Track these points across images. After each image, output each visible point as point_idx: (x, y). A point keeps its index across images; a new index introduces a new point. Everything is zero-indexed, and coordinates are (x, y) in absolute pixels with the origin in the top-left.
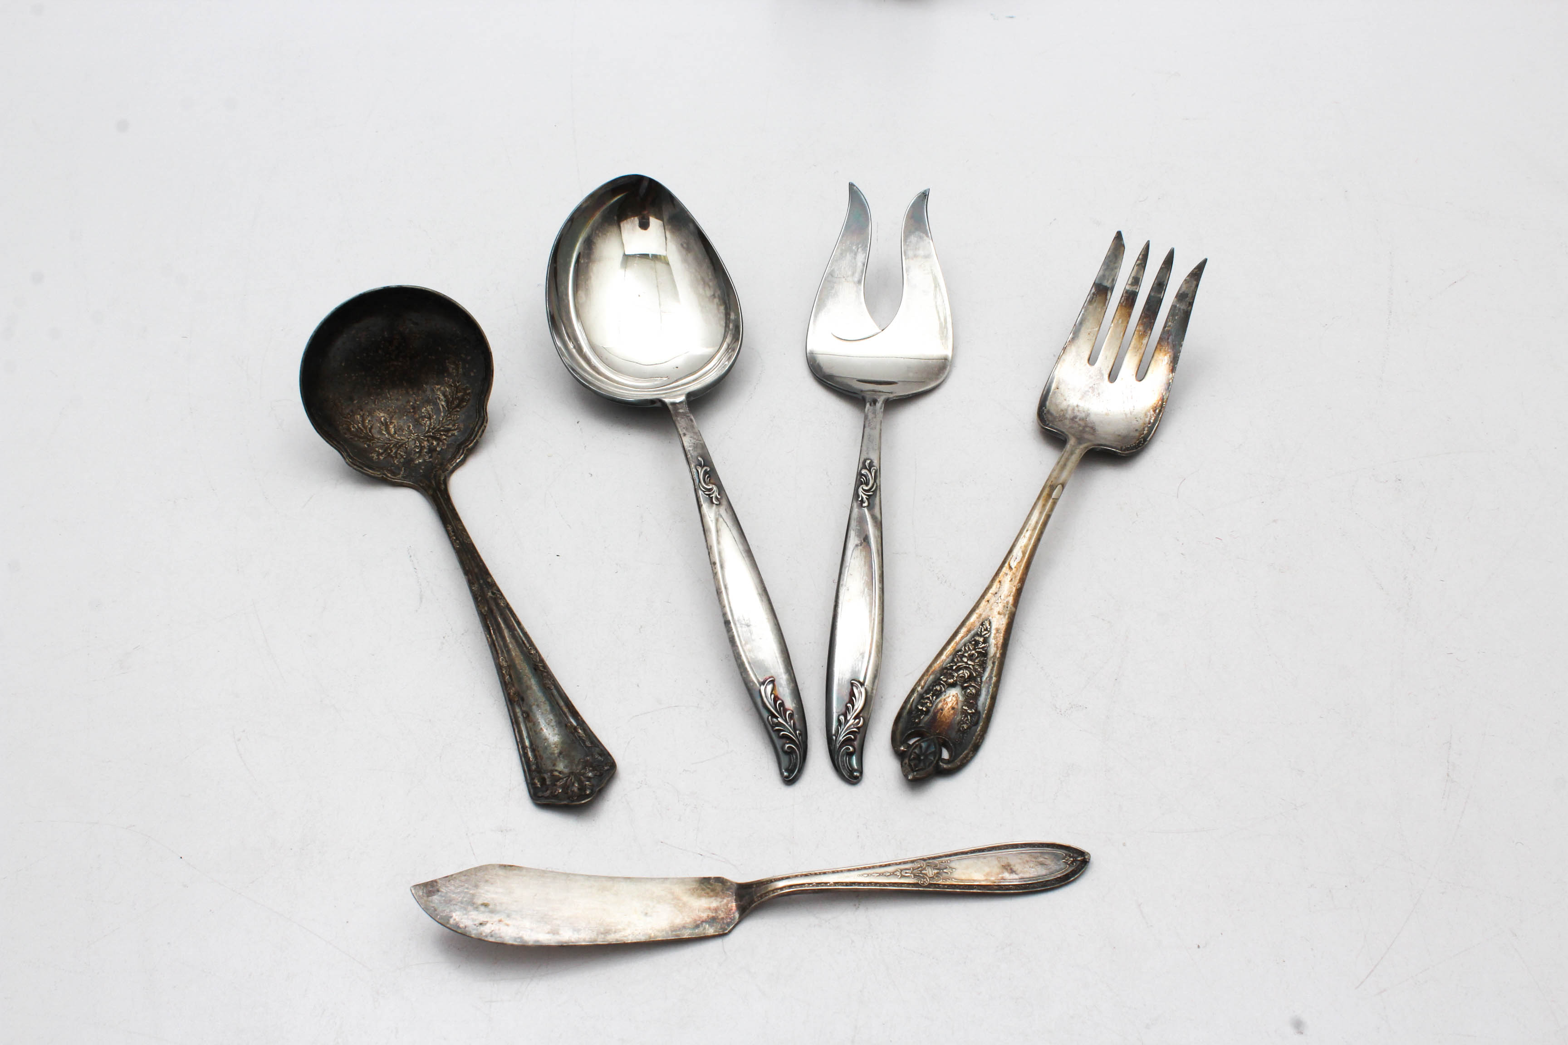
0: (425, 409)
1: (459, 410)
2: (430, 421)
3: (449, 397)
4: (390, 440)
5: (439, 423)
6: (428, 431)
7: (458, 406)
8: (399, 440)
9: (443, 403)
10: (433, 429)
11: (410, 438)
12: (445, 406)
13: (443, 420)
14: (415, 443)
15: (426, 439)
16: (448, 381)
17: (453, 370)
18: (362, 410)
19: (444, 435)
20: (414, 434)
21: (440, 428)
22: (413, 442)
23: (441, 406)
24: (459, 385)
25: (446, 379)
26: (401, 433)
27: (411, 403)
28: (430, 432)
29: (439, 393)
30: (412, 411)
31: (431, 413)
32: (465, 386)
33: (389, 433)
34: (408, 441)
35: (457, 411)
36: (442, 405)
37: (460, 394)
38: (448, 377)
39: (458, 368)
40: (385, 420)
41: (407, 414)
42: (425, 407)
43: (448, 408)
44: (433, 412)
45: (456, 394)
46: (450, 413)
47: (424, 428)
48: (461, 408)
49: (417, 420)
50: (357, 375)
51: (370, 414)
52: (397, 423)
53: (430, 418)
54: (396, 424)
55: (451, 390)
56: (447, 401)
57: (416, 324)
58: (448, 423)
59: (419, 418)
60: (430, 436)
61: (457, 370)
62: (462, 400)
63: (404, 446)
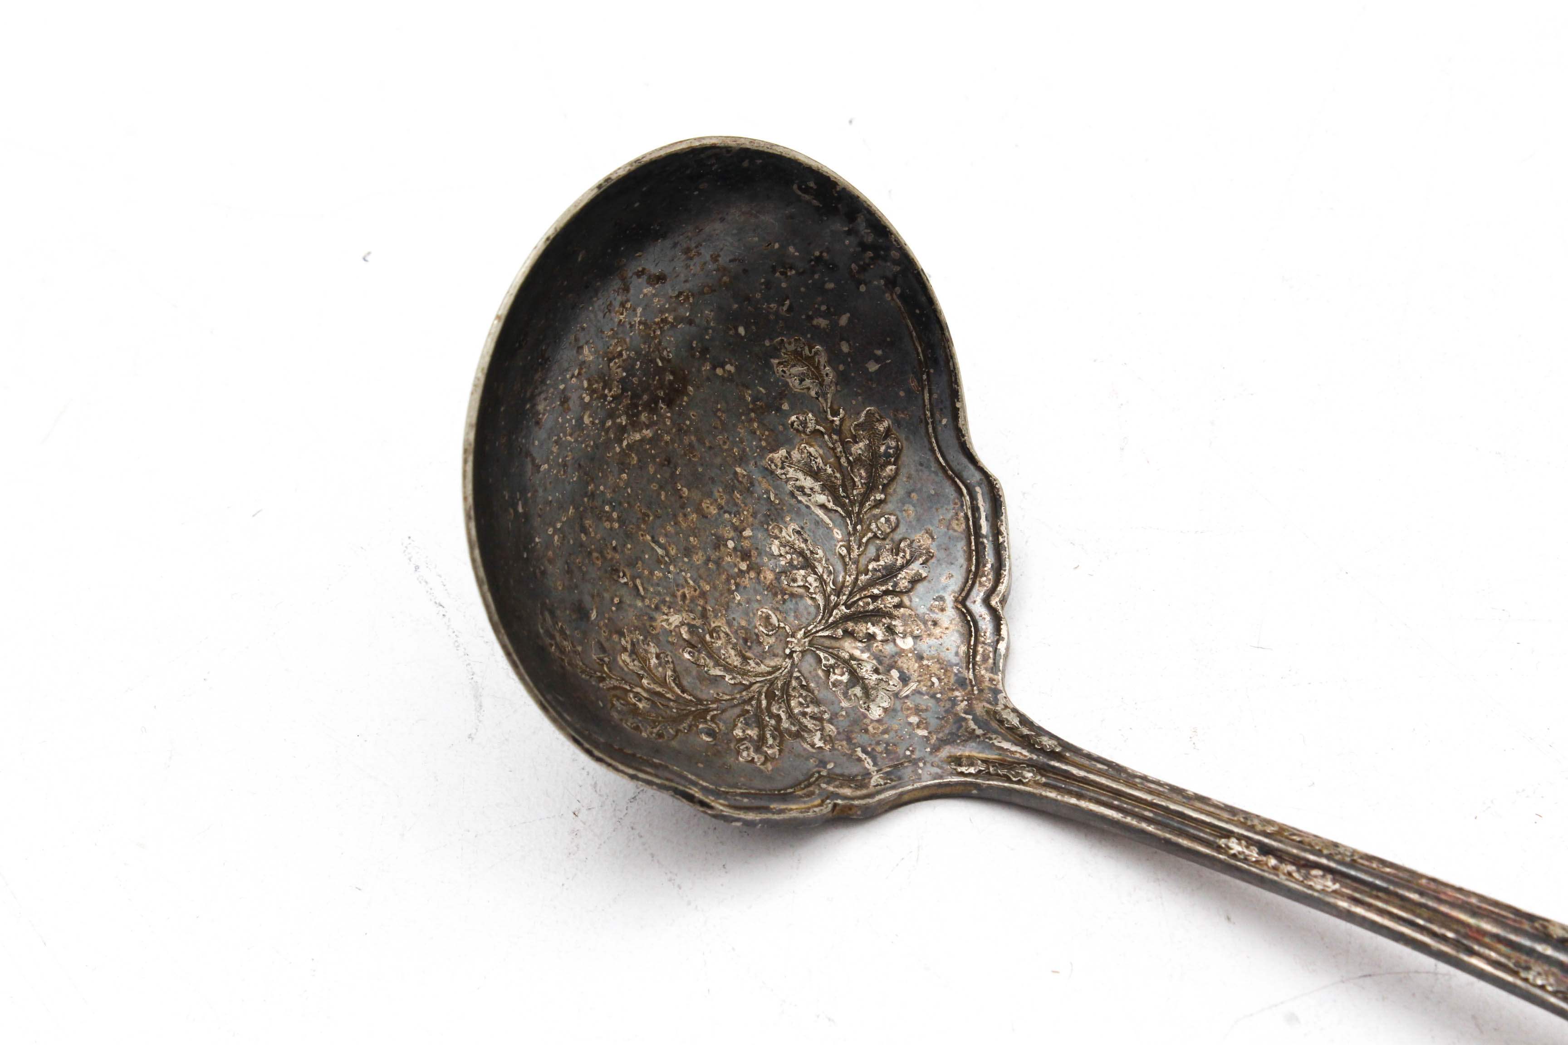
0: (777, 542)
1: (880, 496)
2: (816, 573)
3: (829, 471)
4: (747, 688)
5: (845, 565)
6: (829, 609)
7: (870, 487)
8: (769, 673)
9: (822, 499)
10: (838, 592)
11: (792, 652)
12: (831, 505)
13: (849, 549)
14: (819, 660)
15: (840, 632)
16: (804, 424)
17: (802, 381)
18: (622, 634)
19: (887, 593)
20: (793, 636)
21: (857, 579)
22: (809, 658)
23: (820, 512)
24: (842, 420)
25: (793, 418)
26: (757, 649)
27: (731, 544)
28: (836, 606)
29: (791, 473)
30: (744, 566)
31: (803, 545)
32: (863, 414)
33: (728, 668)
34: (793, 664)
35: (878, 504)
36: (823, 506)
37: (858, 448)
38: (793, 410)
39: (817, 368)
40: (692, 629)
41: (737, 585)
42: (776, 537)
43: (843, 506)
44: (806, 541)
45: (846, 451)
46: (860, 521)
47: (809, 602)
48: (885, 486)
49: (774, 590)
50: (559, 525)
51: (648, 632)
52: (729, 624)
53: (808, 564)
54: (728, 630)
55: (824, 445)
56: (829, 488)
57: (660, 278)
58: (872, 551)
59: (778, 578)
60: (845, 618)
61: (818, 377)
62: (874, 463)
63: (794, 683)
